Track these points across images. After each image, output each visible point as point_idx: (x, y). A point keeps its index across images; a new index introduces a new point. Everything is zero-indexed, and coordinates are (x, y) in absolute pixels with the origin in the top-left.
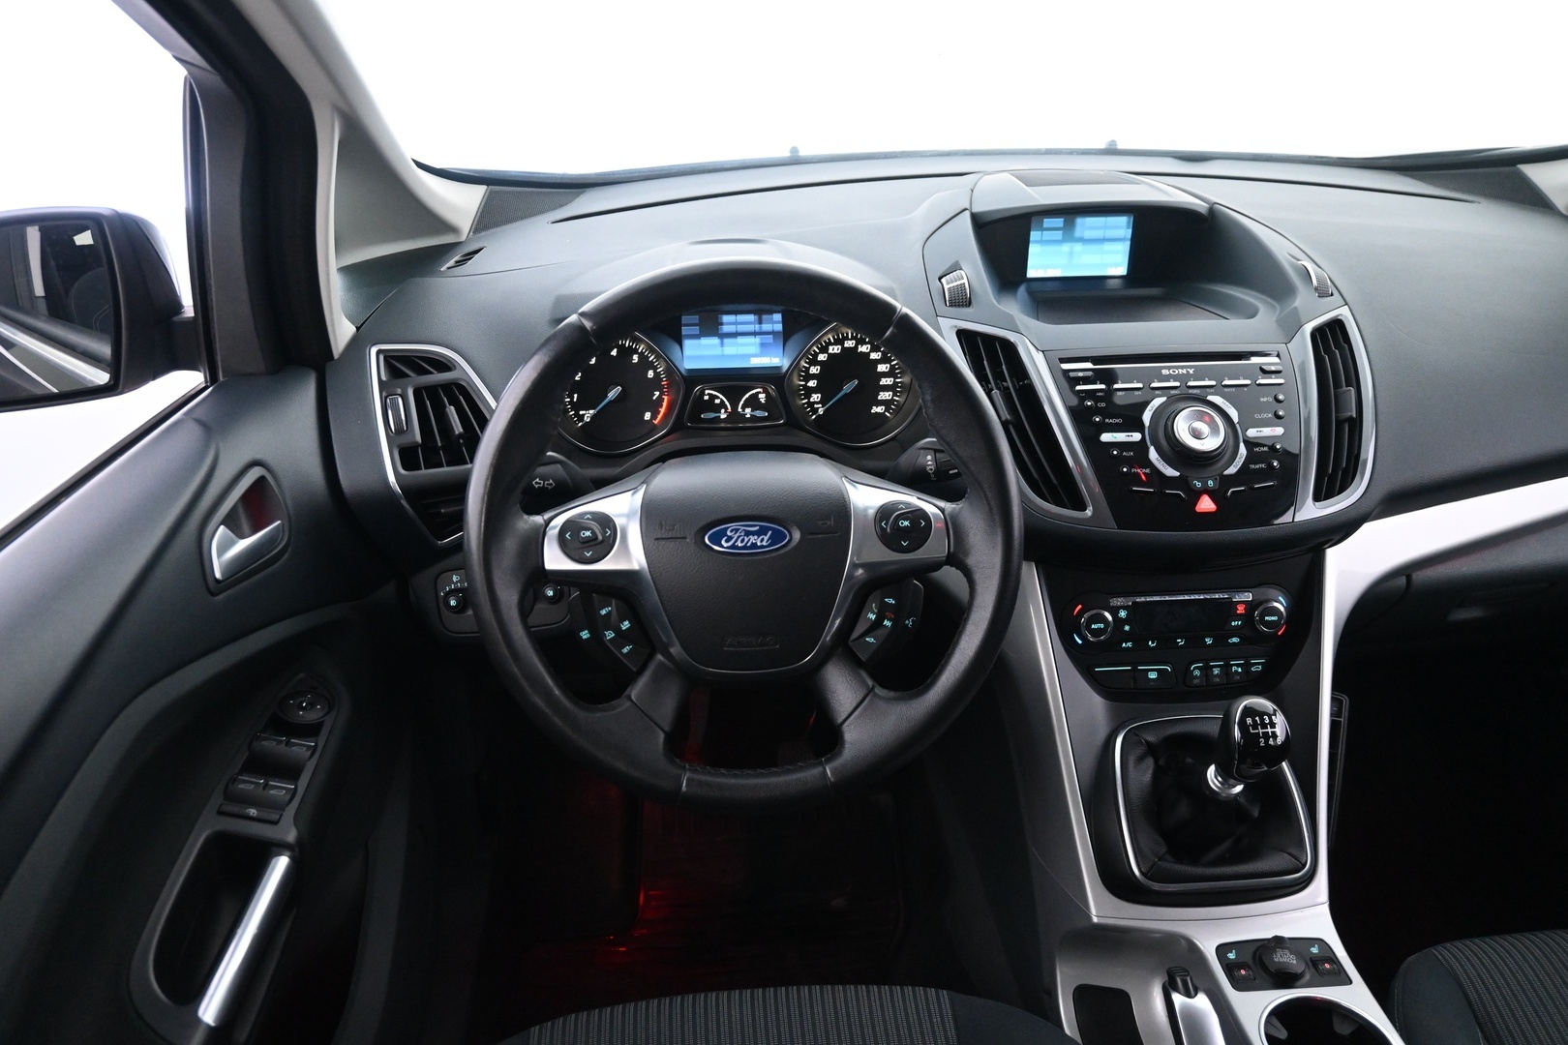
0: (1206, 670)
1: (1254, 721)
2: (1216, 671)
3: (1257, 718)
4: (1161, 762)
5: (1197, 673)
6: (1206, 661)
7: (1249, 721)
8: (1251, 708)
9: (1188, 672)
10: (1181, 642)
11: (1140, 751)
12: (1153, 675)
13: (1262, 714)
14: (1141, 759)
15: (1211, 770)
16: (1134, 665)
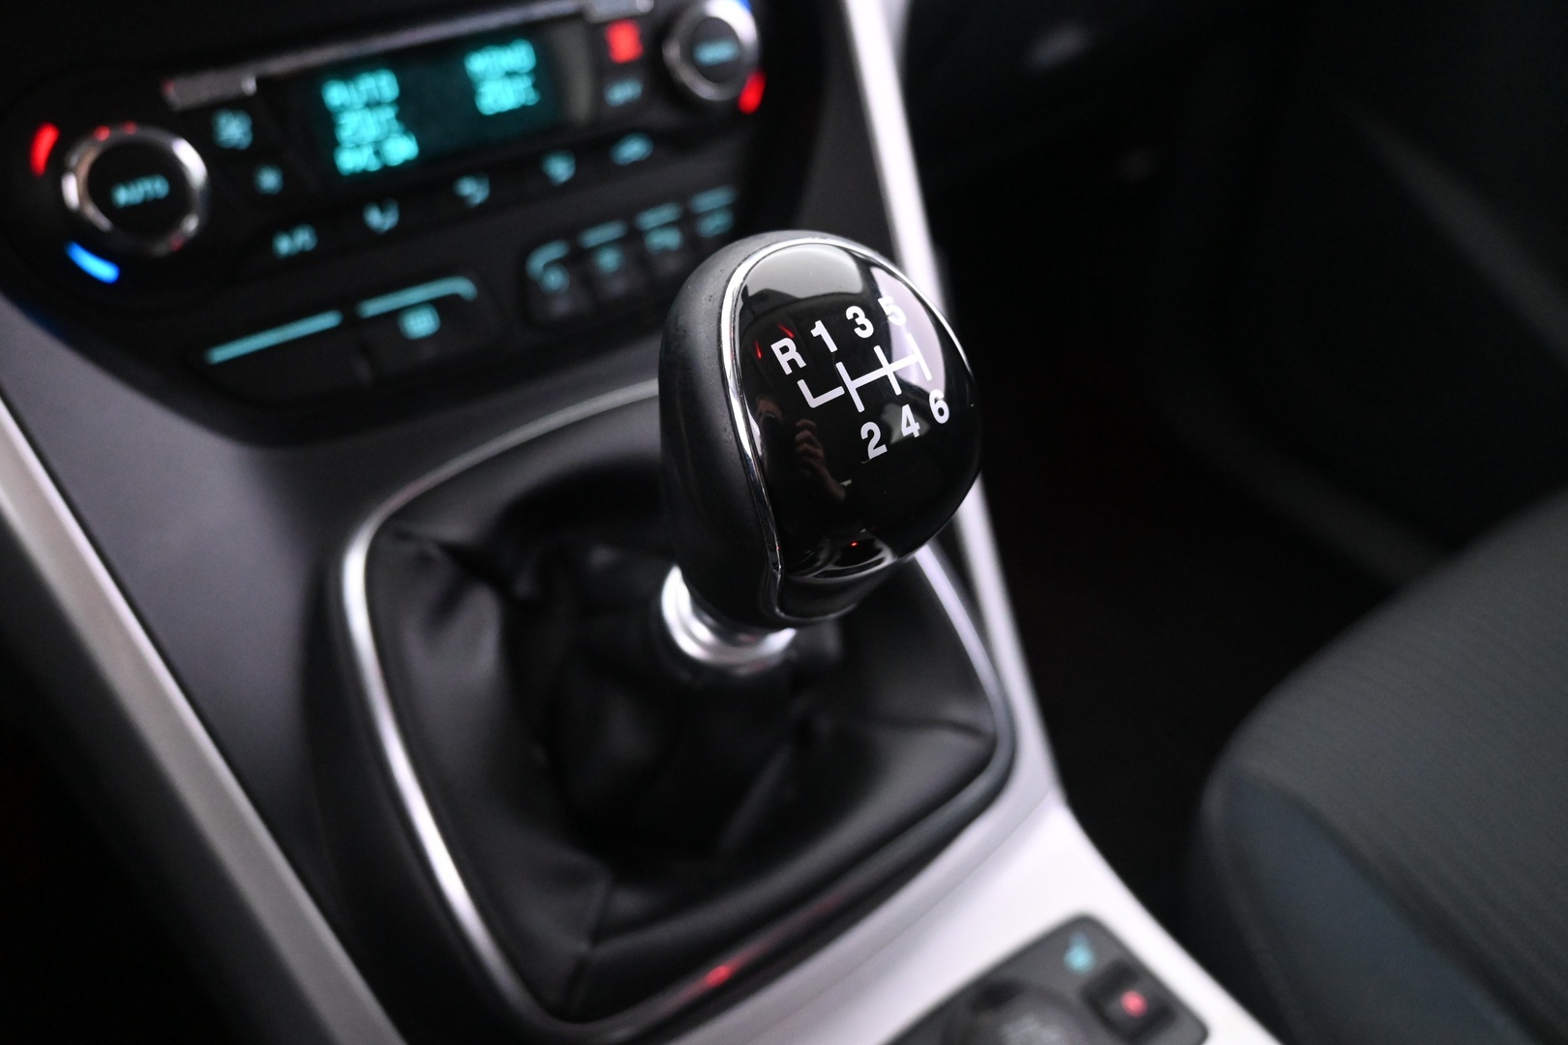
0: (578, 260)
1: (810, 347)
2: (609, 260)
3: (819, 329)
4: (524, 586)
5: (555, 280)
6: (570, 233)
7: (786, 353)
8: (765, 295)
9: (526, 287)
10: (473, 190)
11: (430, 588)
12: (421, 324)
13: (831, 308)
14: (445, 608)
15: (675, 597)
16: (346, 303)
